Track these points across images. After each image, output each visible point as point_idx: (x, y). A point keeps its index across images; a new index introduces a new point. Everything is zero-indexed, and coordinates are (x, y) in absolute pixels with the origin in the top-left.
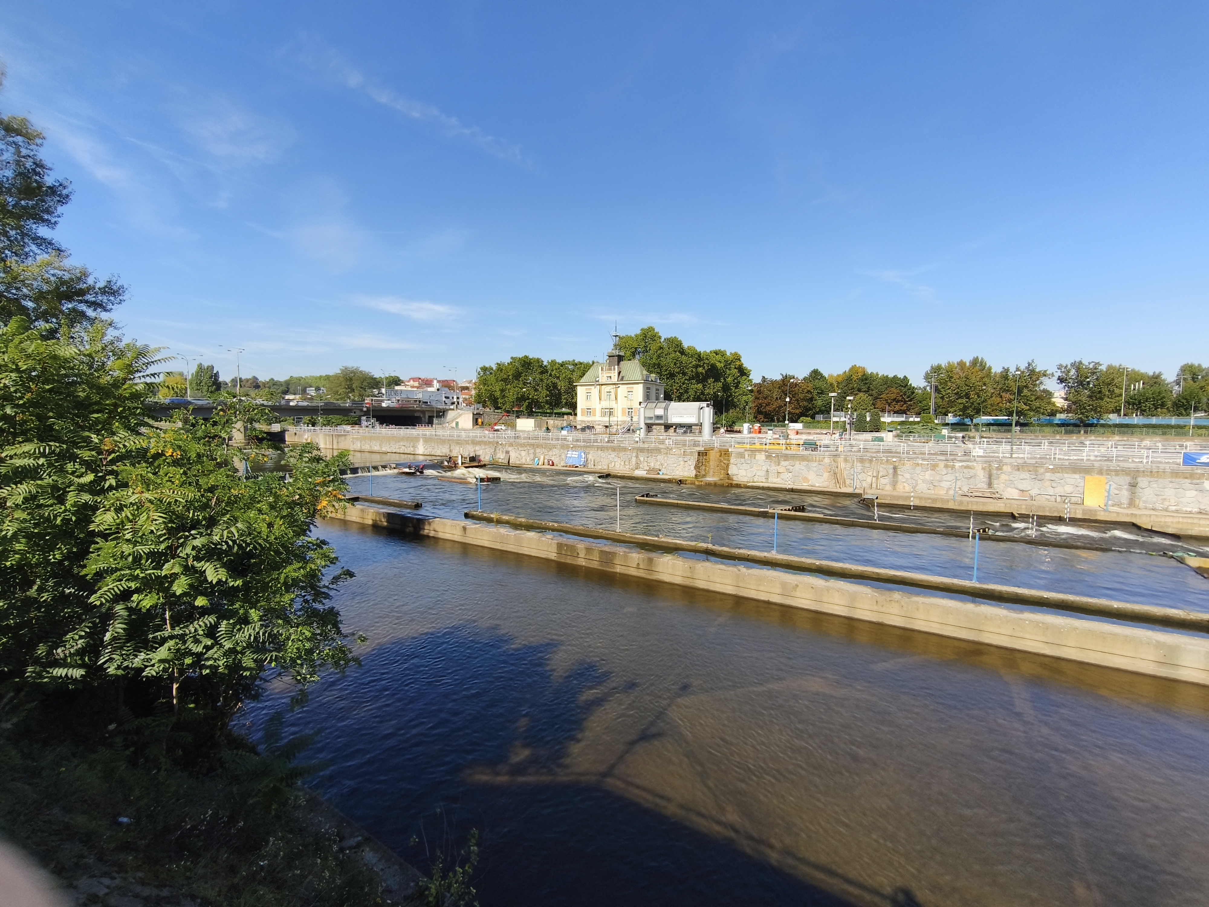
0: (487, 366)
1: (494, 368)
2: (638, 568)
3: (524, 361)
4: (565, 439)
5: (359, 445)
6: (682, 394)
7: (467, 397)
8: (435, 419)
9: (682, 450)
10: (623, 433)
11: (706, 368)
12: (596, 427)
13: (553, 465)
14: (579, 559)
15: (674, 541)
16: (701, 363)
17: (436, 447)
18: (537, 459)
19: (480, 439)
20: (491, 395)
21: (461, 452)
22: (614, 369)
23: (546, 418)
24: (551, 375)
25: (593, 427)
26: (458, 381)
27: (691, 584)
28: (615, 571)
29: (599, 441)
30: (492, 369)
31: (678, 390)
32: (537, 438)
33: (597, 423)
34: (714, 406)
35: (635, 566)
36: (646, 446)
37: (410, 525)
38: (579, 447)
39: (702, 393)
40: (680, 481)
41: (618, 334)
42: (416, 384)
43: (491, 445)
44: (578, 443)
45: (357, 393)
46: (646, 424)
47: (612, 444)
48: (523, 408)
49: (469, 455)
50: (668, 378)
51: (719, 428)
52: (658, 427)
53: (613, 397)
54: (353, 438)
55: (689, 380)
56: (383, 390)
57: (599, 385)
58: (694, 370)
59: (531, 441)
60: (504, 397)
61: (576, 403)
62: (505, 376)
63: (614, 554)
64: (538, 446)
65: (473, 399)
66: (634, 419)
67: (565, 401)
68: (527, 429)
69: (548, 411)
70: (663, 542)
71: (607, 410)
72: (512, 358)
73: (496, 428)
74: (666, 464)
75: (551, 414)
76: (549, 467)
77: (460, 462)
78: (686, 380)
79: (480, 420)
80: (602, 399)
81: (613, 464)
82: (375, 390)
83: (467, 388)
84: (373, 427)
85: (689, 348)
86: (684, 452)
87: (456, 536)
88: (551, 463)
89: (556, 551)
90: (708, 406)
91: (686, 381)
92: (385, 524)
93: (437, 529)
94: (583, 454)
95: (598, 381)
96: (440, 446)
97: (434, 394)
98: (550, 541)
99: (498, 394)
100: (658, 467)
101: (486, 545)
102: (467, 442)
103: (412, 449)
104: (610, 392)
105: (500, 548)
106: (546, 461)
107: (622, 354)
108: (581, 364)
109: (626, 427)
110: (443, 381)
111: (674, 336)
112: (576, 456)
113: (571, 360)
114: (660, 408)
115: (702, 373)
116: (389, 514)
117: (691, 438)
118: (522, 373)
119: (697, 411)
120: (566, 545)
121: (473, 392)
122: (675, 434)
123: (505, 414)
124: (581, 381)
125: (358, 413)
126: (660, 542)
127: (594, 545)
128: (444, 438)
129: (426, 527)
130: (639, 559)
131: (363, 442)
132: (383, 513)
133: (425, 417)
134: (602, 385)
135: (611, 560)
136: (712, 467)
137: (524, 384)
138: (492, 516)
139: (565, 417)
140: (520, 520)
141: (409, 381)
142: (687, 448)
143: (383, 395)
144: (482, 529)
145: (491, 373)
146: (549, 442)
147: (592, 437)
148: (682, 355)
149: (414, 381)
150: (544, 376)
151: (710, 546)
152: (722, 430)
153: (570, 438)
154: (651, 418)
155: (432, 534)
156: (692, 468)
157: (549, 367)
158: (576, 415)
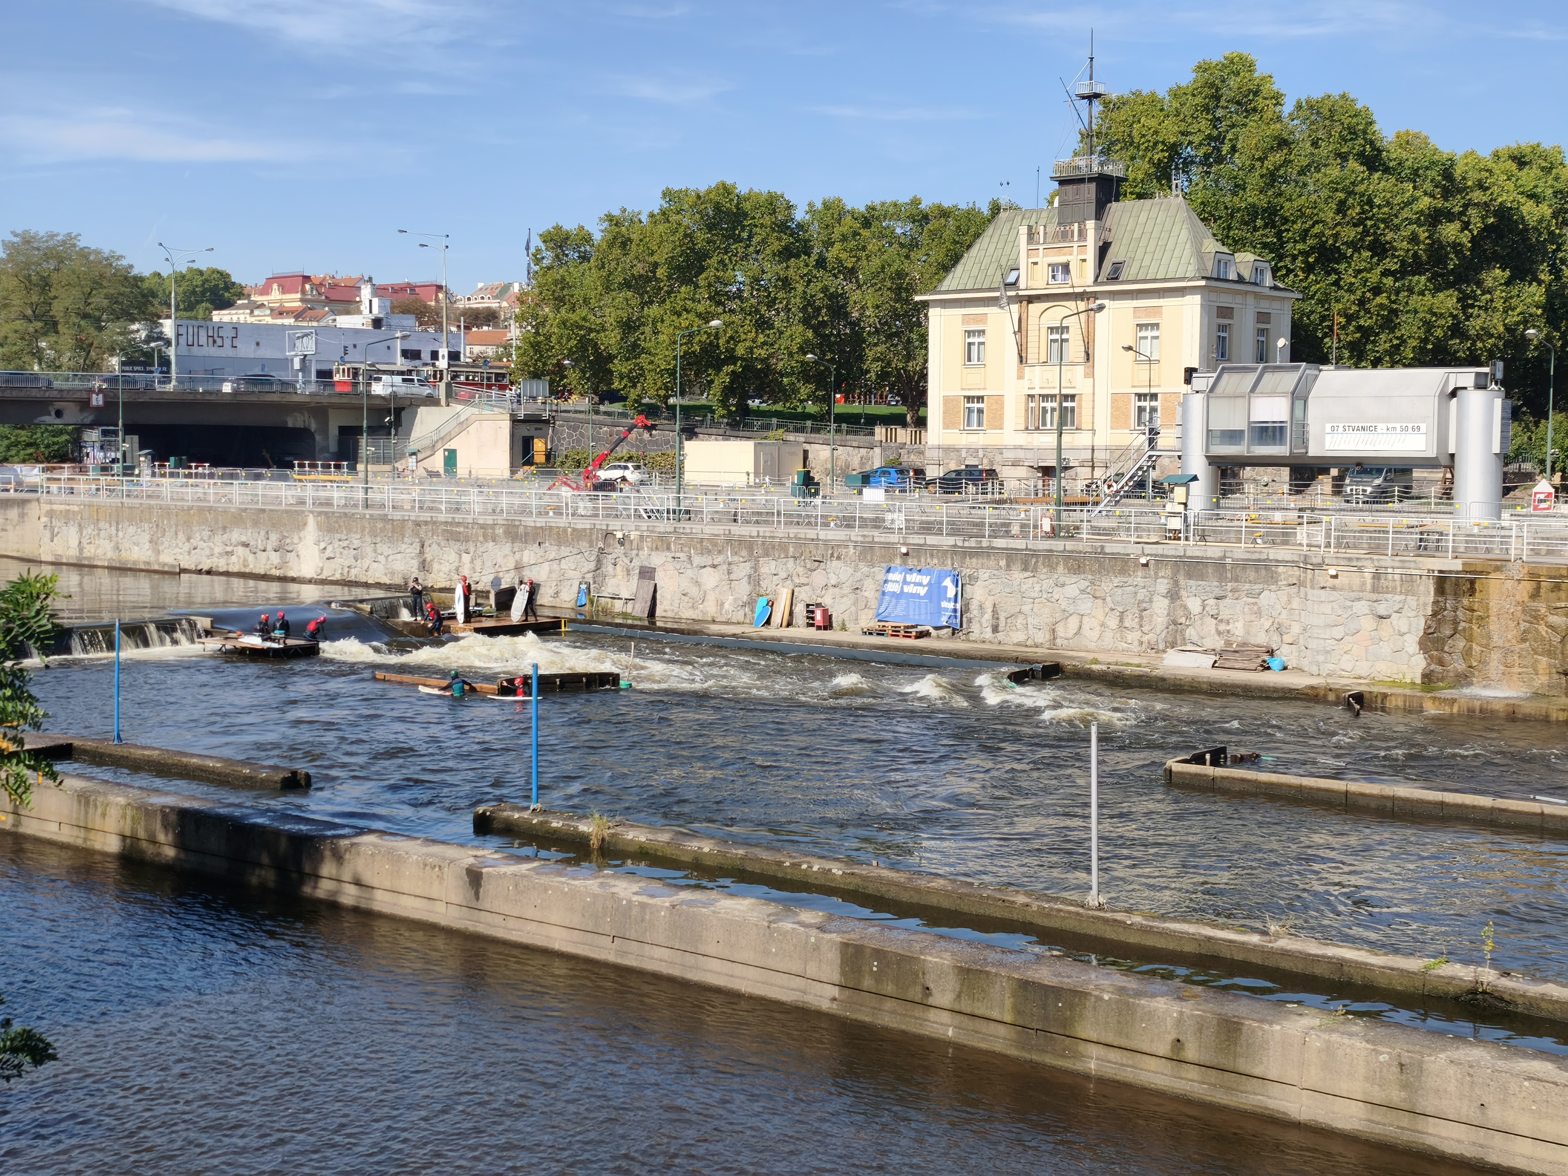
0: (570, 225)
1: (597, 236)
2: (1176, 1058)
3: (718, 207)
4: (877, 523)
5: (74, 542)
6: (1366, 333)
7: (490, 351)
8: (363, 440)
9: (1369, 569)
10: (1118, 498)
11: (1477, 224)
12: (1004, 472)
13: (828, 625)
14: (932, 1015)
15: (1331, 951)
16: (1455, 204)
17: (369, 550)
18: (762, 602)
19: (541, 522)
20: (584, 344)
21: (466, 572)
22: (1082, 234)
23: (801, 437)
24: (821, 263)
25: (992, 473)
26: (452, 288)
27: (1406, 1137)
28: (1078, 1066)
29: (1015, 529)
30: (587, 239)
31: (1350, 318)
32: (762, 517)
33: (1009, 455)
34: (1508, 384)
35: (1163, 1048)
36: (1213, 550)
37: (265, 859)
38: (935, 551)
39: (1457, 330)
40: (1359, 698)
41: (1099, 89)
42: (293, 301)
43: (584, 545)
44: (931, 540)
45: (66, 336)
46: (1214, 461)
47: (1070, 545)
48: (709, 398)
49: (496, 581)
50: (1309, 269)
51: (1529, 477)
52: (1265, 474)
53: (1075, 349)
54: (51, 514)
55: (1399, 274)
56: (168, 327)
57: (1019, 299)
58: (1423, 235)
59: (740, 530)
60: (635, 350)
61: (923, 376)
62: (640, 269)
63: (1077, 997)
64: (772, 548)
65: (513, 362)
66: (1162, 441)
67: (876, 367)
68: (726, 480)
69: (811, 407)
70: (1285, 953)
71: (1049, 405)
72: (667, 194)
73: (604, 474)
74: (1296, 629)
75: (819, 422)
76: (812, 633)
77: (459, 609)
78: (1386, 273)
79: (539, 446)
80: (1032, 358)
81: (1073, 622)
82: (135, 327)
83: (489, 317)
84: (128, 471)
85: (1406, 142)
86: (1377, 576)
87: (440, 907)
88: (818, 615)
89: (836, 977)
90: (1480, 386)
91: (1389, 281)
92: (170, 852)
93: (368, 877)
94: (948, 582)
95: (1014, 285)
96: (383, 548)
97: (361, 342)
98: (814, 936)
99: (611, 340)
100: (1261, 639)
101: (557, 946)
102: (488, 533)
103: (275, 558)
104: (1064, 329)
105: (612, 958)
106: (800, 610)
107: (1114, 169)
108: (945, 214)
109: (1130, 469)
110: (398, 290)
111: (1336, 93)
112: (922, 591)
113: (904, 198)
114: (1273, 393)
115: (1457, 247)
116: (184, 814)
117: (1406, 521)
118: (706, 256)
119: (1431, 406)
120: (879, 954)
121: (514, 333)
122: (1337, 502)
123: (640, 419)
124: (946, 285)
125: (72, 415)
126: (1272, 953)
127: (993, 956)
128: (397, 515)
129: (328, 868)
130: (1179, 1022)
131: (89, 530)
132: (164, 812)
133: (325, 432)
134: (1031, 299)
135: (1066, 1023)
136: (1496, 640)
137: (717, 298)
138: (583, 827)
139: (880, 432)
140: (693, 845)
141: (265, 290)
142: (1387, 561)
143: (168, 343)
144: (544, 880)
145: (584, 258)
146: (811, 533)
147: (988, 514)
148: (1372, 169)
149: (284, 290)
150: (796, 268)
151: (1489, 976)
152: (1544, 486)
153: (898, 519)
154: (1233, 436)
155: (349, 896)
156: (1412, 643)
157: (815, 228)
158: (921, 423)
